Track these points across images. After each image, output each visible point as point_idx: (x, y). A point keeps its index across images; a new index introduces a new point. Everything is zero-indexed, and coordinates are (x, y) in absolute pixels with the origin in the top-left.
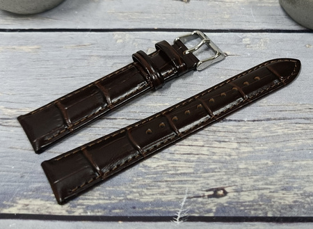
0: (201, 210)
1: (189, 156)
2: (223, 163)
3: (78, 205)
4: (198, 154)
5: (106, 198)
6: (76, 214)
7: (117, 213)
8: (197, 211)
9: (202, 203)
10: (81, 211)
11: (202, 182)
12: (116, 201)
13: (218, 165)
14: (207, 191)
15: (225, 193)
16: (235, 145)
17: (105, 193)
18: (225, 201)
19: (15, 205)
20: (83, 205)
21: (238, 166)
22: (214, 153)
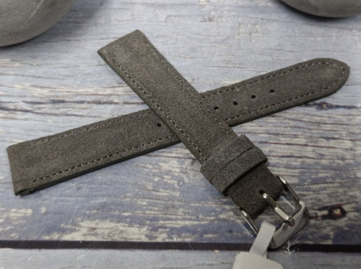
0: (315, 236)
1: (289, 159)
2: (335, 169)
3: (160, 227)
4: (300, 157)
5: (193, 217)
6: (159, 240)
7: (210, 239)
8: (311, 237)
9: (315, 226)
10: (164, 236)
11: (311, 196)
12: (206, 222)
13: (329, 174)
14: (320, 210)
15: (344, 213)
16: (348, 144)
17: (190, 211)
18: (344, 224)
19: (77, 228)
20: (166, 228)
21: (355, 174)
22: (322, 156)
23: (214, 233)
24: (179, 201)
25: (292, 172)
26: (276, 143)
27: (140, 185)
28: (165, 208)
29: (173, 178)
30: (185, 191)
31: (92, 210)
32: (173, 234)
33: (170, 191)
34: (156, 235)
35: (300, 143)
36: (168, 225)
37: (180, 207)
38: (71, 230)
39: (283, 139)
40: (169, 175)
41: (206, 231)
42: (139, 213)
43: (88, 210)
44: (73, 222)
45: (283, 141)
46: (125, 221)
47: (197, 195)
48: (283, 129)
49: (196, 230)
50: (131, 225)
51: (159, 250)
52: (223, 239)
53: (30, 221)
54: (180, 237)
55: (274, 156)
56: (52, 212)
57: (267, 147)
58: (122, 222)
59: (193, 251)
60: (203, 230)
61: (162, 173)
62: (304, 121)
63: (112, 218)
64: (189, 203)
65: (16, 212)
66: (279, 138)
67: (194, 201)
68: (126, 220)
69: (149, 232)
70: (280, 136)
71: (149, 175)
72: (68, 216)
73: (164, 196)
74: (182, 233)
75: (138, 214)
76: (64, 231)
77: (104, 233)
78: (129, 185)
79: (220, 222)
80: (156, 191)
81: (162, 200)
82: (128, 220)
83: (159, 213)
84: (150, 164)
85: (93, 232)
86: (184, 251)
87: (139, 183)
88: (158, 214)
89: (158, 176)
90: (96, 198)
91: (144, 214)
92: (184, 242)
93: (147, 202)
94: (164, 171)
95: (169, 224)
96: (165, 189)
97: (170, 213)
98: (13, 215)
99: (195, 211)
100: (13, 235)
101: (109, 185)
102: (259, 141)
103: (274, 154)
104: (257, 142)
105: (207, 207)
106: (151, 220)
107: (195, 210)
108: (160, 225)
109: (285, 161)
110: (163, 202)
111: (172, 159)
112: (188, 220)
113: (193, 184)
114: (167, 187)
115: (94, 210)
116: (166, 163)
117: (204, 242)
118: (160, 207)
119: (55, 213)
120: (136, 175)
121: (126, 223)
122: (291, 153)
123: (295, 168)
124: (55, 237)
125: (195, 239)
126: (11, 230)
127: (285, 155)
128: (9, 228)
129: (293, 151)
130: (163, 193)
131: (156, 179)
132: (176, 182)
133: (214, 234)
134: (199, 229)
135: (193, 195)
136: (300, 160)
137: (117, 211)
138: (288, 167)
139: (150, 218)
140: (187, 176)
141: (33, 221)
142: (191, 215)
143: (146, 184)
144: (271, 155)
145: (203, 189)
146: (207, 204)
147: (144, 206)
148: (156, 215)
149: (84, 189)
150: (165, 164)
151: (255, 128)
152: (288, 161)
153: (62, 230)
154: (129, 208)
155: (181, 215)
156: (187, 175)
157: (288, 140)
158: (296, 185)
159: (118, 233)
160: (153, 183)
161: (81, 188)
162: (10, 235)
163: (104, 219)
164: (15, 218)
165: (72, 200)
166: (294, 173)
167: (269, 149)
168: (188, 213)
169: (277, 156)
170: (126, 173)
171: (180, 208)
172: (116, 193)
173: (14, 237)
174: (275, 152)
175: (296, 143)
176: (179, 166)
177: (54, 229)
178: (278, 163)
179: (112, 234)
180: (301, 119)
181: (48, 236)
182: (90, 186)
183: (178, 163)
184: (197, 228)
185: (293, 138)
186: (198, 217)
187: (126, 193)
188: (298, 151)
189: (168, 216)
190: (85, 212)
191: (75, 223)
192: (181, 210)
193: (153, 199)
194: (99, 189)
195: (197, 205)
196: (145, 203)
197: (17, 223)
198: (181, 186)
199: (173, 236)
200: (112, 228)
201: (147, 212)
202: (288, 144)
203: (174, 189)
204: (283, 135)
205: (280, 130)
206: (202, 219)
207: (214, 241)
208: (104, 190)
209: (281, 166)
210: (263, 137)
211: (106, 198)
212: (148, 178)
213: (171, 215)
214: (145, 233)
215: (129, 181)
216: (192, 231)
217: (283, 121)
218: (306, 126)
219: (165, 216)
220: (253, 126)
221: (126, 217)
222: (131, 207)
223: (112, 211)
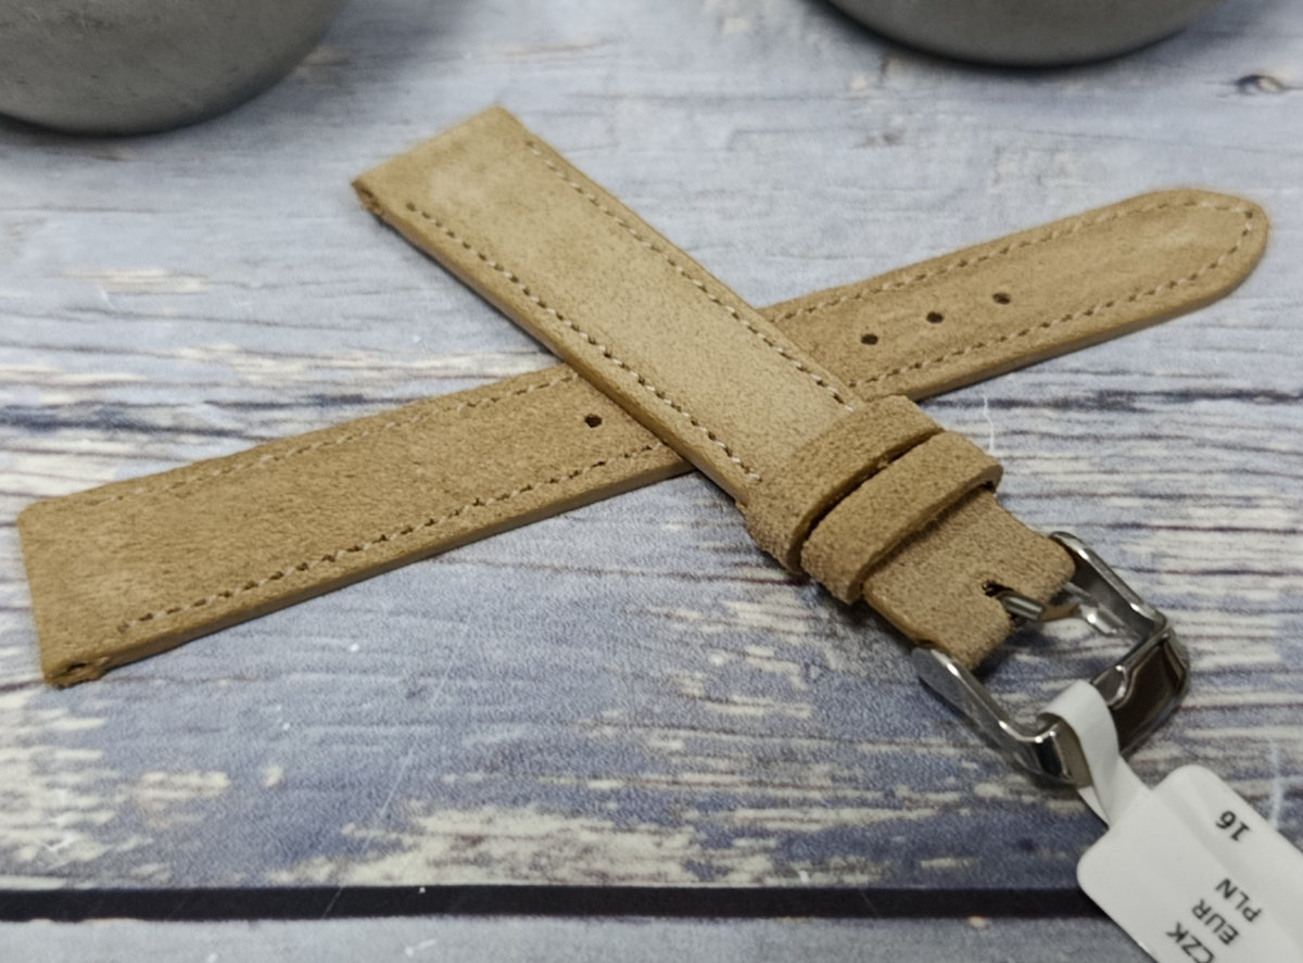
23: (961, 851)
24: (811, 737)
25: (1249, 627)
26: (1176, 528)
27: (654, 681)
28: (755, 760)
29: (783, 652)
30: (831, 699)
31: (467, 770)
32: (792, 857)
33: (775, 701)
34: (727, 863)
35: (1269, 525)
36: (771, 826)
37: (817, 756)
38: (384, 847)
39: (1201, 512)
40: (766, 645)
41: (927, 845)
42: (657, 781)
43: (451, 770)
44: (389, 817)
45: (1200, 518)
46: (600, 810)
47: (882, 715)
48: (1196, 479)
49: (887, 842)
50: (624, 826)
51: (739, 919)
52: (998, 875)
53: (219, 816)
54: (822, 870)
55: (1171, 572)
56: (306, 783)
57: (1141, 541)
58: (587, 813)
59: (882, 922)
60: (914, 842)
61: (740, 636)
62: (1273, 451)
63: (548, 801)
64: (851, 742)
65: (162, 784)
66: (1184, 511)
67: (871, 736)
68: (603, 806)
69: (696, 848)
70: (1189, 502)
71: (687, 644)
72: (370, 795)
73: (753, 718)
74: (833, 854)
75: (649, 786)
76: (355, 851)
77: (514, 854)
78: (614, 681)
79: (983, 812)
80: (719, 701)
81: (745, 734)
82: (612, 806)
83: (736, 778)
84: (691, 606)
85: (471, 853)
86: (844, 921)
87: (652, 673)
88: (733, 785)
89: (726, 649)
90: (484, 726)
91: (675, 783)
92: (840, 886)
93: (687, 740)
94: (745, 629)
95: (772, 818)
96: (754, 693)
97: (777, 781)
98: (151, 793)
99: (878, 773)
100: (149, 869)
101: (534, 680)
102: (1110, 520)
103: (1171, 564)
104: (1101, 525)
105: (924, 756)
106: (702, 807)
107: (878, 767)
108: (739, 824)
109: (1218, 587)
110: (745, 740)
111: (777, 586)
112: (852, 806)
113: (864, 674)
114: (761, 687)
115: (476, 769)
116: (751, 601)
117: (922, 887)
118: (737, 760)
119: (320, 786)
120: (639, 646)
121: (605, 819)
122: (1238, 559)
123: (1261, 612)
124: (319, 873)
125: (883, 874)
126: (137, 850)
127: (1215, 566)
128: (132, 842)
129: (1244, 554)
130: (744, 708)
131: (718, 659)
132: (794, 668)
133: (958, 855)
134: (899, 839)
135: (865, 715)
136: (1275, 582)
137: (569, 773)
138: (1231, 607)
139: (700, 799)
140: (835, 647)
141: (227, 815)
142: (861, 786)
143: (677, 676)
144: (1158, 566)
145: (903, 693)
146: (925, 745)
147: (672, 754)
148: (721, 789)
149: (436, 697)
150: (747, 606)
151: (1086, 478)
152: (1230, 587)
153: (345, 848)
154: (616, 761)
155: (821, 788)
156: (837, 643)
157: (1221, 516)
158: (1271, 671)
159: (573, 854)
160: (705, 671)
161: (423, 693)
162: (136, 871)
163: (515, 802)
164: (160, 807)
165: (386, 737)
166: (1257, 628)
167: (1149, 550)
168: (852, 780)
169: (1185, 572)
170: (599, 637)
171: (818, 762)
172: (563, 707)
173: (155, 874)
174: (1175, 557)
175: (1254, 525)
176: (805, 613)
177: (311, 846)
178: (1190, 594)
179: (549, 857)
180: (1262, 444)
181: (291, 870)
182: (459, 683)
183: (799, 602)
184: (890, 834)
185: (1239, 507)
186: (890, 794)
187: (600, 708)
188: (1265, 551)
189: (771, 792)
190: (438, 781)
191: (402, 820)
192: (824, 768)
193: (708, 730)
194: (496, 694)
195: (884, 748)
196: (676, 745)
197: (164, 825)
198: (815, 681)
199: (796, 866)
200: (548, 836)
201: (687, 777)
202: (1221, 529)
203: (789, 694)
204: (1196, 498)
205: (1188, 482)
206: (907, 803)
207: (960, 882)
208: (515, 699)
209: (1205, 604)
210: (1122, 508)
211: (524, 726)
212: (686, 656)
213: (783, 785)
214: (681, 853)
215: (615, 667)
216: (873, 845)
217: (1192, 453)
218: (1285, 466)
219: (758, 792)
220: (1080, 473)
221: (604, 797)
222: (623, 757)
223: (547, 772)
